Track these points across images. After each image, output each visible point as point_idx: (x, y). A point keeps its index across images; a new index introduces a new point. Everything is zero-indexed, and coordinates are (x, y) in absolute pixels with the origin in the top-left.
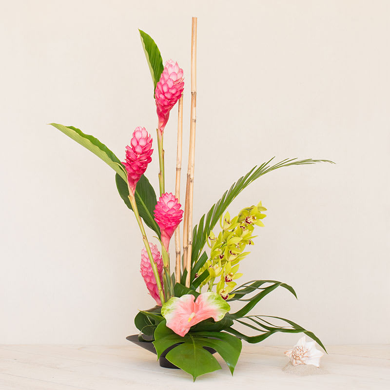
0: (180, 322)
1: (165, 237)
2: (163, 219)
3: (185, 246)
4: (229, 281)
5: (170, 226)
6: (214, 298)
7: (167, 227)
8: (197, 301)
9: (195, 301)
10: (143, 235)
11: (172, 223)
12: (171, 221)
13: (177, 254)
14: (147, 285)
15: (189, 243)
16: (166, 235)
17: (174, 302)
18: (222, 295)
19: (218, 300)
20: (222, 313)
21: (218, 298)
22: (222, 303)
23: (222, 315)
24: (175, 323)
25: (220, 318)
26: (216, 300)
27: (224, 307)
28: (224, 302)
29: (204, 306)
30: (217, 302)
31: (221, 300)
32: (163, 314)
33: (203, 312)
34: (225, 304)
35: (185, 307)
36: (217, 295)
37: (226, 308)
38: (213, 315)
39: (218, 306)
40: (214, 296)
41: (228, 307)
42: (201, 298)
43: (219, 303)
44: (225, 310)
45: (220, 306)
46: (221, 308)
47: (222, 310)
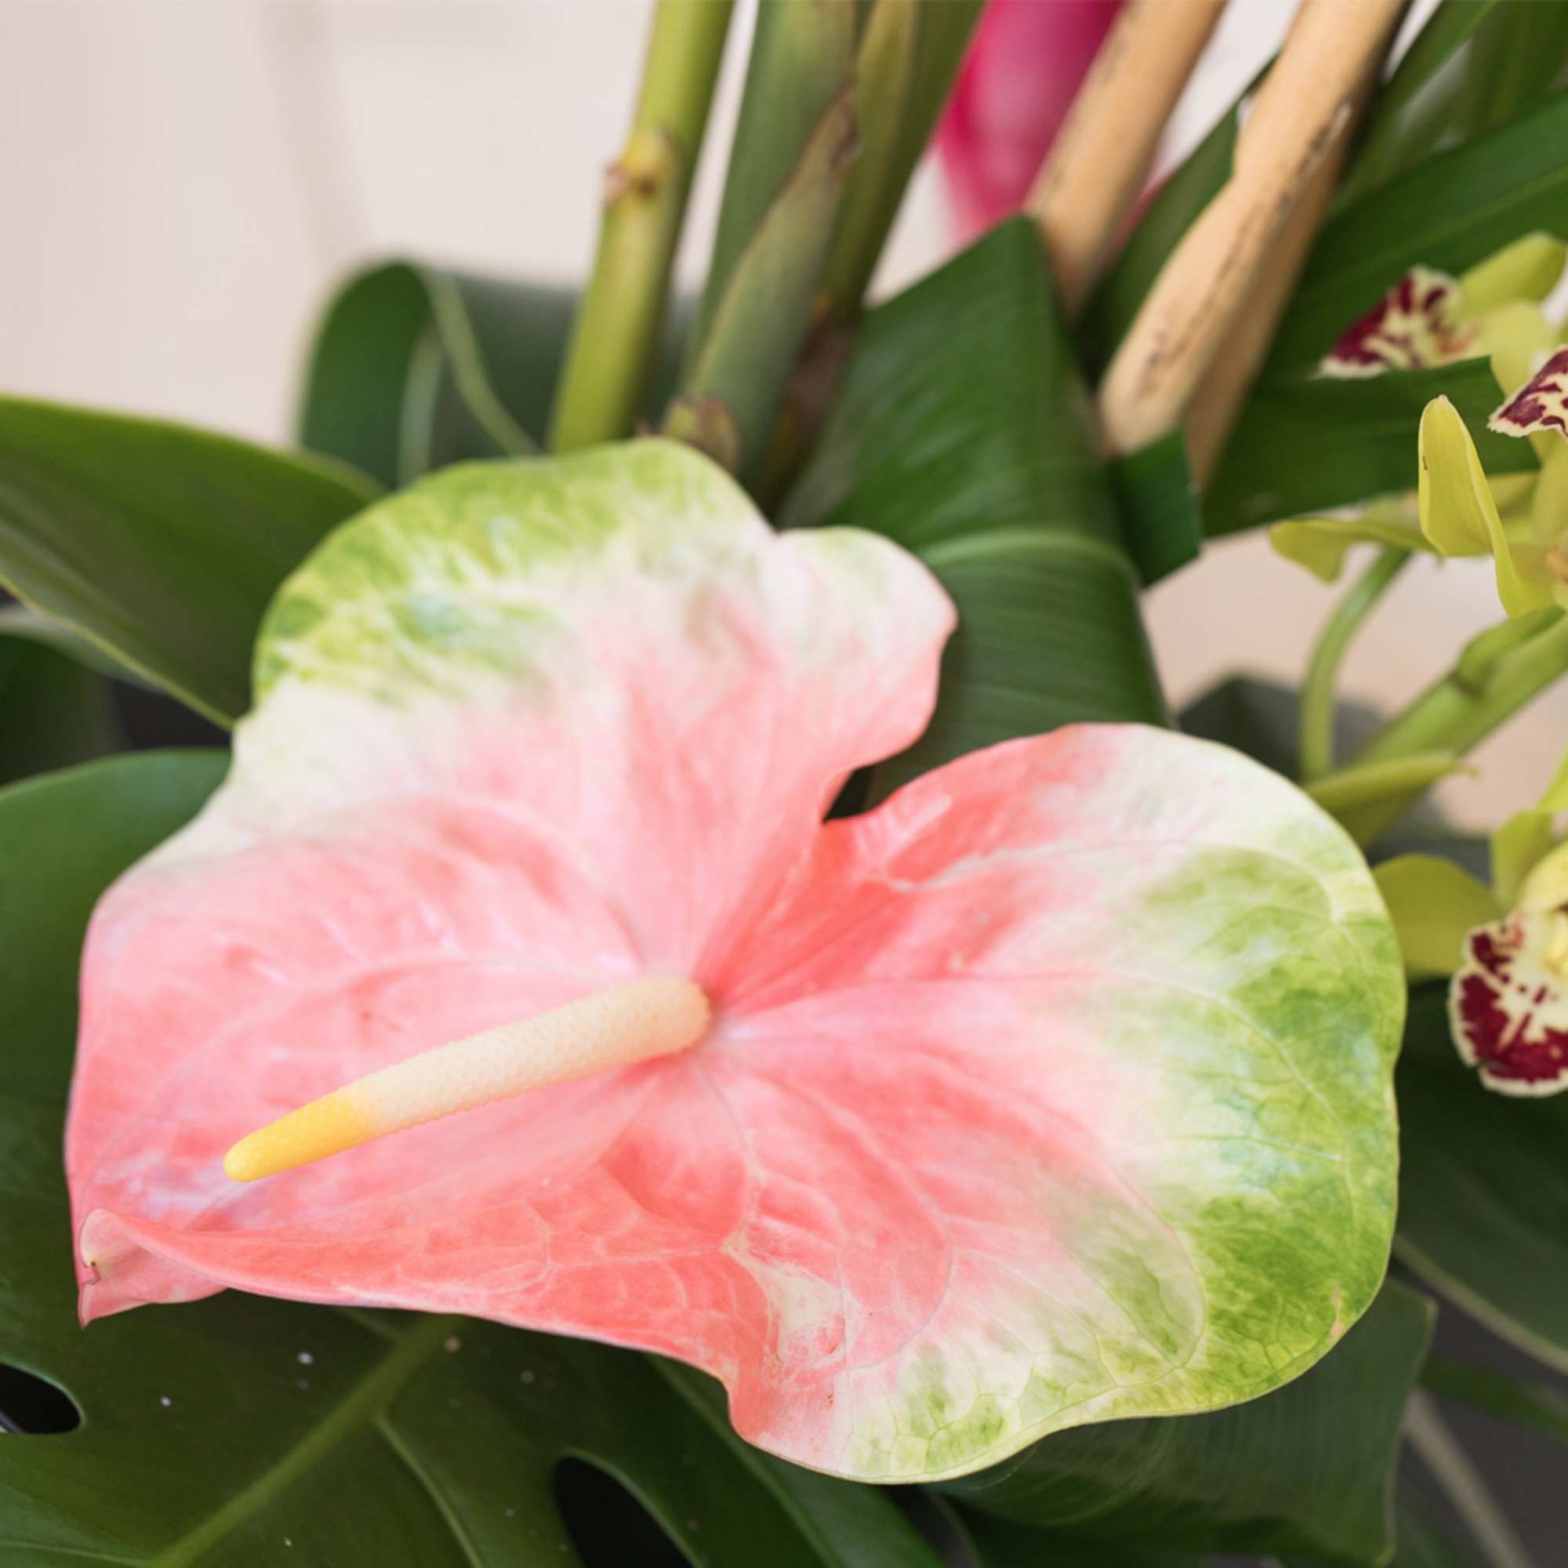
17: (621, 551)
18: (1505, 969)
19: (1280, 1033)
20: (1059, 1349)
21: (1325, 986)
22: (1304, 1136)
23: (1010, 1405)
24: (238, 958)
25: (918, 1430)
26: (1263, 1013)
27: (1275, 1232)
28: (1361, 1146)
29: (1007, 956)
30: (1241, 1068)
31: (1331, 1066)
32: (291, 632)
33: (887, 1066)
34: (1342, 1179)
35: (704, 770)
36: (1369, 923)
37: (1272, 1277)
38: (868, 1292)
39: (1201, 1137)
40: (1282, 920)
41: (1324, 1299)
42: (1054, 800)
43: (1256, 1115)
44: (1213, 1323)
45: (1235, 1170)
46: (1218, 1218)
47: (1155, 1282)
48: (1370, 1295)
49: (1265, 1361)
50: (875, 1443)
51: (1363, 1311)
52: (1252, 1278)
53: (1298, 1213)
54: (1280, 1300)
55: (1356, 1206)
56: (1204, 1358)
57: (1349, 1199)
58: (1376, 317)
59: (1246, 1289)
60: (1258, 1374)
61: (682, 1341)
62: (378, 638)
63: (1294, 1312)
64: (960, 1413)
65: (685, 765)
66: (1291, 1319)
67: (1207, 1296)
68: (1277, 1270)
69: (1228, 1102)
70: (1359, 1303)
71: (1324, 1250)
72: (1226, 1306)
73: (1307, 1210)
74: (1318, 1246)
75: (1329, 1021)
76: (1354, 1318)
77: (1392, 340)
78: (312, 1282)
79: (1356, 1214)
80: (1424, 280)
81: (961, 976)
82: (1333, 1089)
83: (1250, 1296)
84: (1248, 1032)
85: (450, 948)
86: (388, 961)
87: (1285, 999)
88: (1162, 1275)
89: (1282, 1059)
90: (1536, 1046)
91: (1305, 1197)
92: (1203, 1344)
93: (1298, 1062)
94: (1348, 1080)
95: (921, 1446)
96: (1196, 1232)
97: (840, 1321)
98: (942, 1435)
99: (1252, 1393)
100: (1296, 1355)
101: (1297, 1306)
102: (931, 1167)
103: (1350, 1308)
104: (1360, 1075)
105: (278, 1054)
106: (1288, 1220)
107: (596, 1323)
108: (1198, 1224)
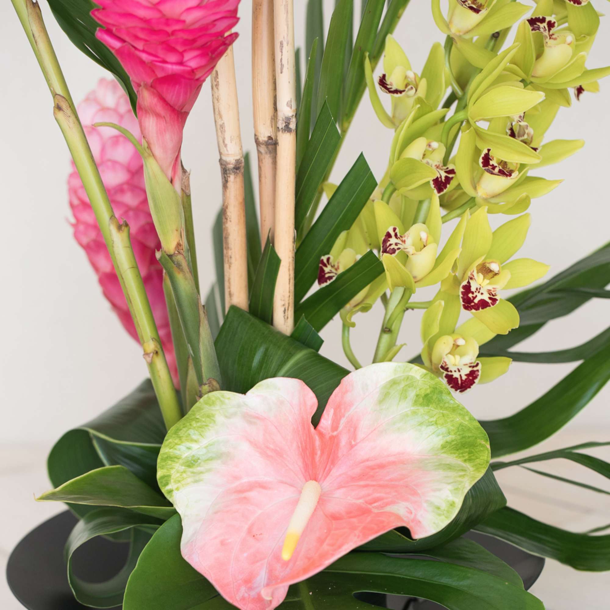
0: (250, 531)
1: (158, 115)
2: (137, 38)
3: (265, 133)
4: (483, 304)
5: (177, 68)
6: (412, 394)
7: (160, 75)
8: (326, 421)
9: (316, 421)
10: (55, 95)
11: (187, 56)
12: (180, 48)
13: (225, 171)
14: (102, 282)
15: (281, 125)
16: (159, 108)
17: (220, 419)
18: (449, 370)
19: (428, 406)
20: (449, 484)
21: (428, 391)
22: (448, 421)
23: (451, 498)
24: (223, 543)
25: (440, 515)
26: (422, 405)
27: (459, 441)
28: (460, 414)
29: (361, 435)
30: (427, 417)
31: (441, 405)
32: (167, 484)
33: (357, 471)
34: (462, 422)
35: (272, 446)
36: (426, 375)
37: (467, 448)
38: (406, 500)
39: (429, 436)
40: (411, 386)
41: (480, 444)
42: (348, 397)
43: (436, 423)
44: (466, 463)
45: (441, 437)
46: (445, 447)
47: (448, 464)
48: (487, 437)
49: (482, 461)
50: (434, 523)
51: (489, 440)
52: (463, 451)
53: (459, 435)
54: (473, 450)
55: (469, 425)
56: (472, 468)
57: (466, 425)
58: (323, 271)
59: (465, 453)
60: (484, 463)
61: (394, 524)
62: (184, 472)
63: (477, 450)
64: (444, 506)
65: (268, 448)
66: (479, 451)
67: (459, 460)
68: (466, 446)
69: (429, 425)
70: (487, 440)
71: (471, 437)
72: (464, 458)
73: (461, 433)
74: (469, 437)
75: (434, 397)
76: (489, 443)
77: (328, 273)
78: (318, 566)
79: (470, 426)
80: (324, 258)
81: (355, 445)
82: (446, 409)
83: (467, 454)
84: (422, 410)
85: (259, 512)
86: (250, 522)
87: (423, 399)
88: (448, 463)
89: (433, 410)
90: (466, 379)
91: (458, 431)
92: (469, 466)
93: (435, 409)
94: (447, 405)
95: (443, 517)
96: (444, 452)
97: (407, 508)
98: (445, 512)
99: (487, 466)
100: (486, 455)
101: (477, 449)
102: (388, 478)
103: (487, 442)
104: (448, 403)
105: (245, 555)
106: (459, 437)
107: (376, 532)
108: (443, 451)
